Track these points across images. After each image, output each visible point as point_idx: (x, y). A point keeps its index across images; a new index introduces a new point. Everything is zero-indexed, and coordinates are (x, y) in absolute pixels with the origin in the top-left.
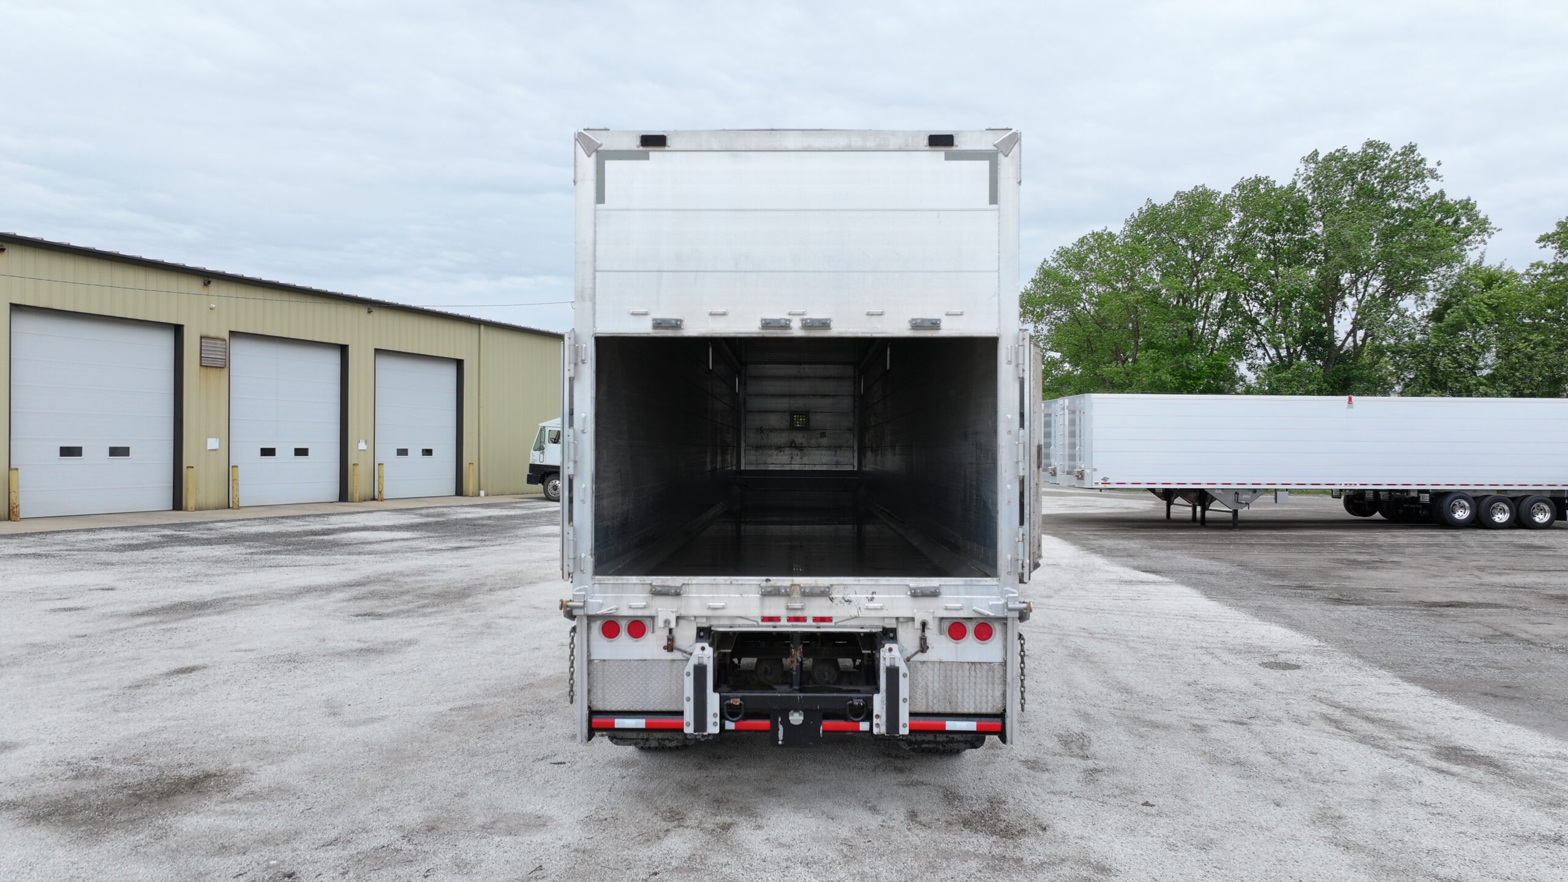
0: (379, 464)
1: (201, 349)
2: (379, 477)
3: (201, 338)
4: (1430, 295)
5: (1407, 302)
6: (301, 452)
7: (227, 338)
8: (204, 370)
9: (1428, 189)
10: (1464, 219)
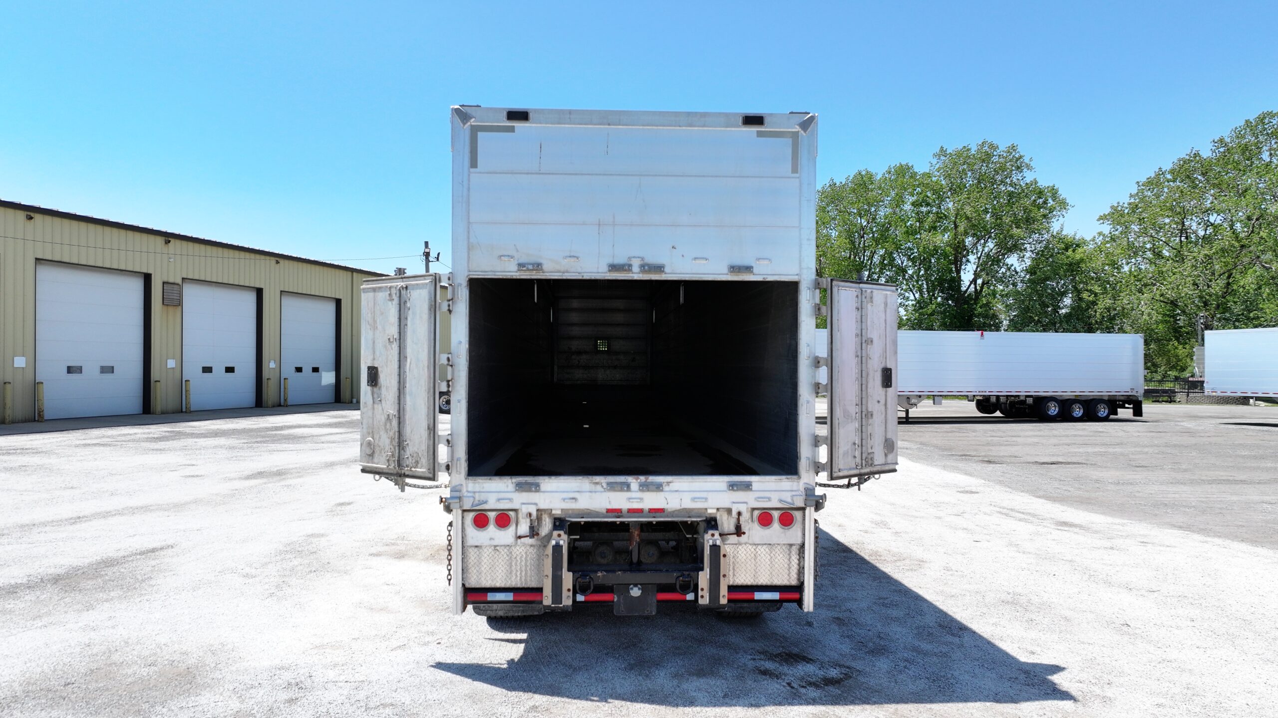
0: (285, 379)
1: (163, 292)
2: (285, 388)
3: (164, 283)
4: (1028, 254)
5: (1012, 260)
6: (230, 370)
7: (181, 283)
8: (165, 307)
9: (1025, 177)
10: (1050, 200)
